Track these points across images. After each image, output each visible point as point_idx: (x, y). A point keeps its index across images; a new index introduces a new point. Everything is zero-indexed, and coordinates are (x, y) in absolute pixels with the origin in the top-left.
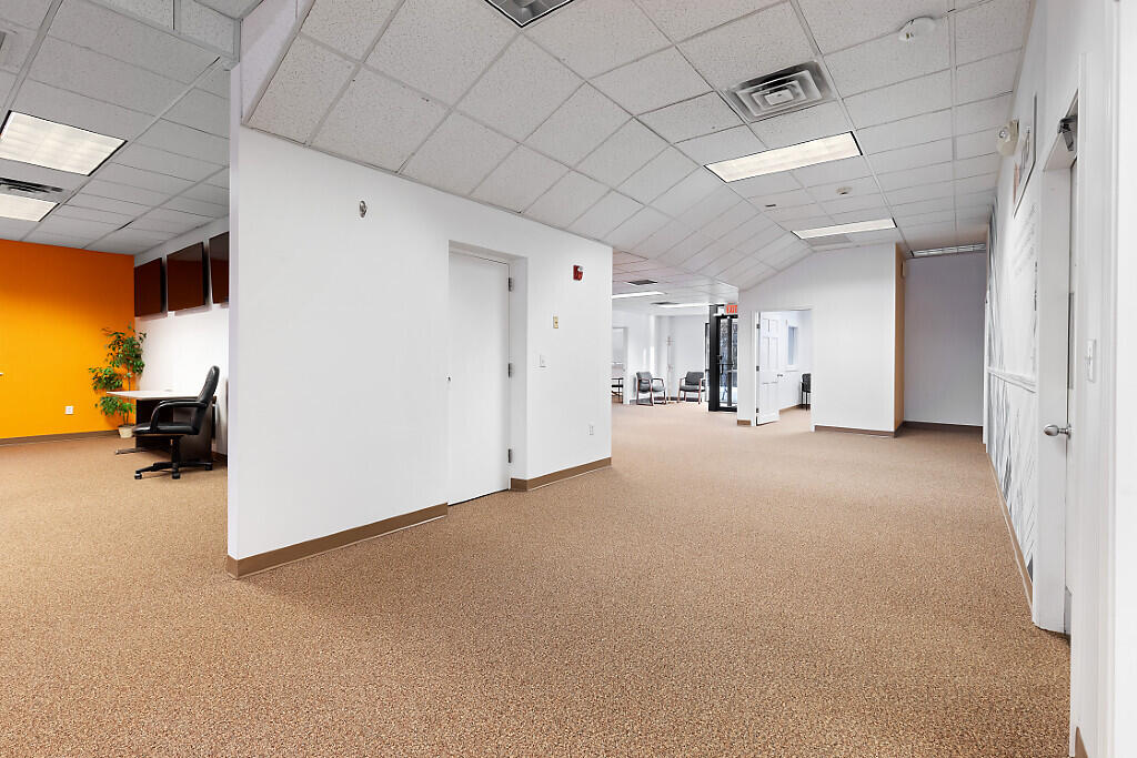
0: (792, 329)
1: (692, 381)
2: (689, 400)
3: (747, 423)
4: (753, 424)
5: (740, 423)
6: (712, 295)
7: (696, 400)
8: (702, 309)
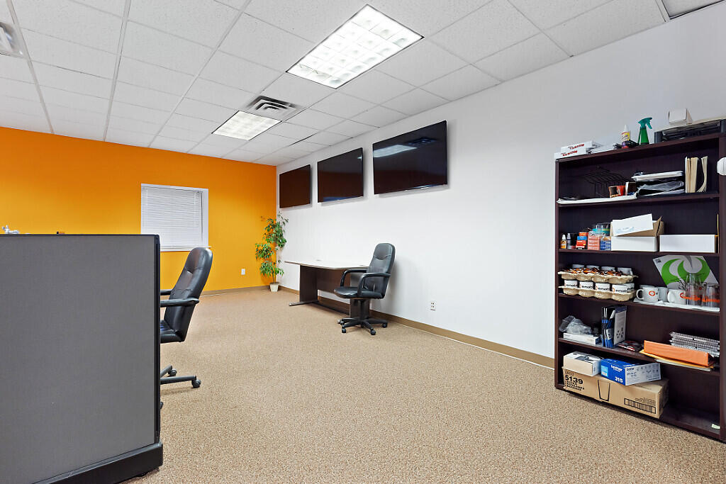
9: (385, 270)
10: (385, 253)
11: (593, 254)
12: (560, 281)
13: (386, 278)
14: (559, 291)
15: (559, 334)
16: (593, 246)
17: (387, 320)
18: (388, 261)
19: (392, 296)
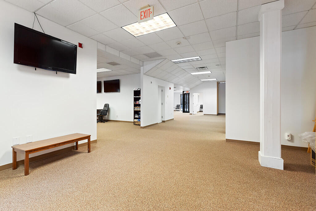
0: (198, 96)
1: (178, 107)
2: (177, 111)
3: (192, 114)
4: (193, 114)
5: (190, 114)
6: (184, 89)
7: (179, 111)
8: (181, 92)
9: (107, 109)
10: (107, 106)
11: (138, 104)
12: (134, 109)
13: (107, 111)
14: (134, 110)
15: (134, 117)
16: (138, 103)
17: (107, 121)
18: (107, 107)
19: (109, 115)
